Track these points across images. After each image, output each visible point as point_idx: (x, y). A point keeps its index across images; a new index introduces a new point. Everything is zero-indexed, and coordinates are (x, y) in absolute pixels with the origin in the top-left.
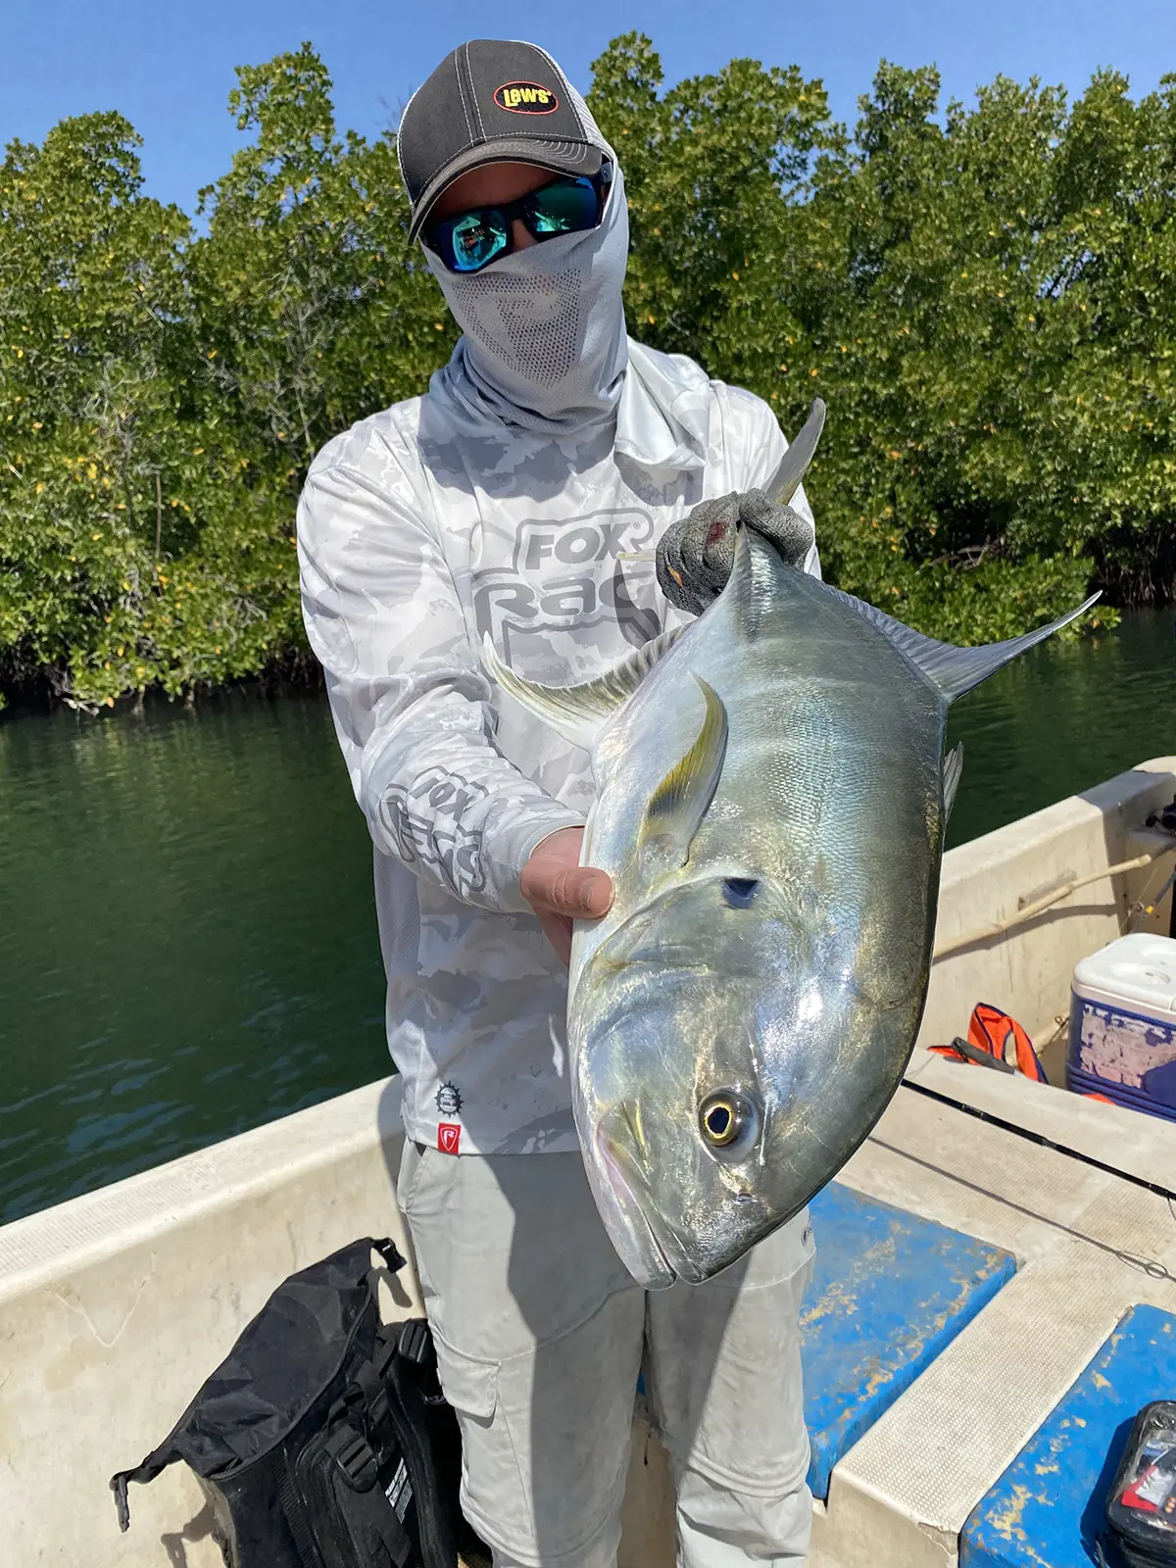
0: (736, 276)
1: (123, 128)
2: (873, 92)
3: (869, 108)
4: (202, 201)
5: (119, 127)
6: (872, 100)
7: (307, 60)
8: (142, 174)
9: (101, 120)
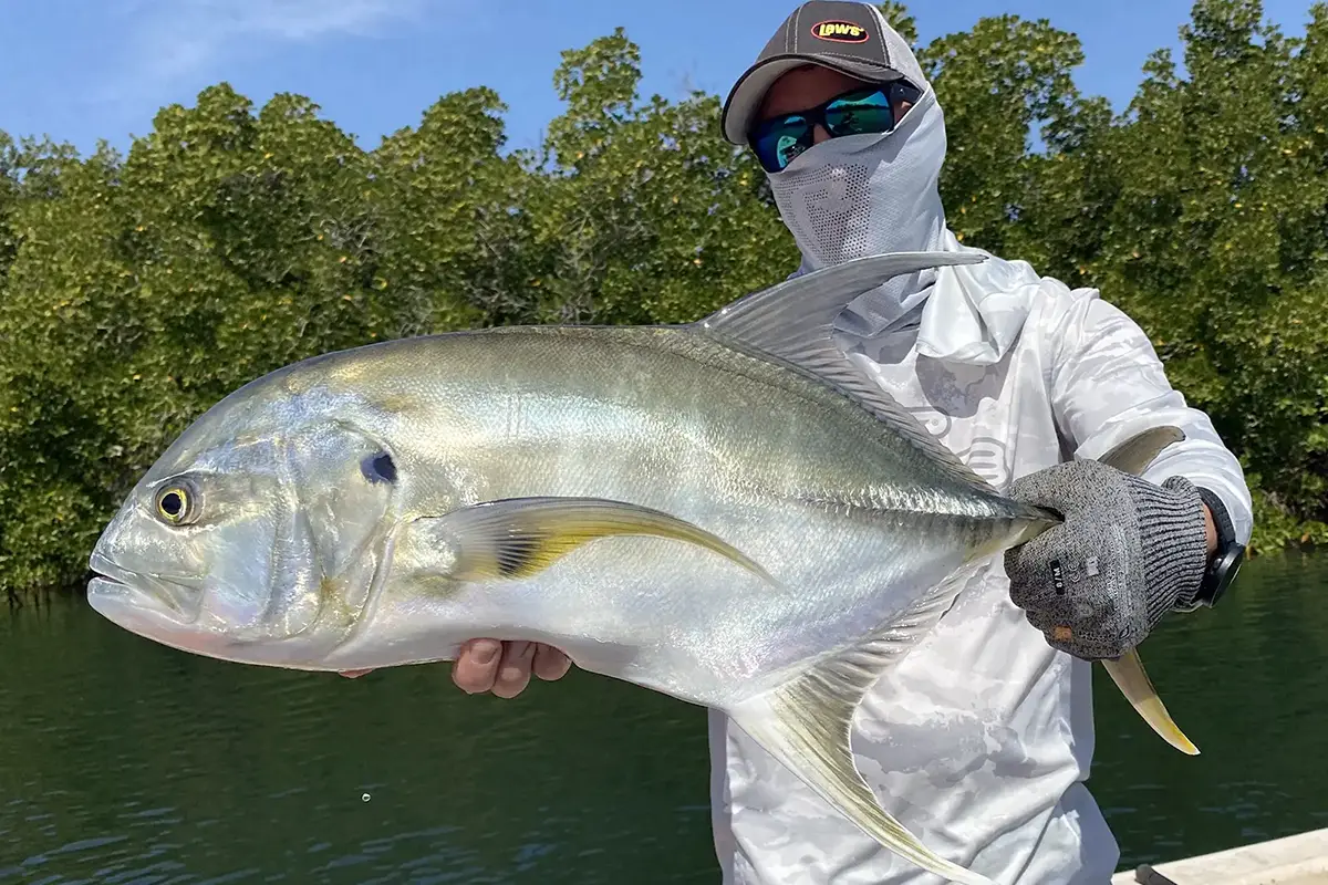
0: (964, 211)
1: (492, 98)
2: (1191, 22)
3: (1190, 37)
4: (546, 153)
5: (488, 99)
6: (1192, 30)
7: (617, 42)
8: (505, 133)
9: (474, 94)
